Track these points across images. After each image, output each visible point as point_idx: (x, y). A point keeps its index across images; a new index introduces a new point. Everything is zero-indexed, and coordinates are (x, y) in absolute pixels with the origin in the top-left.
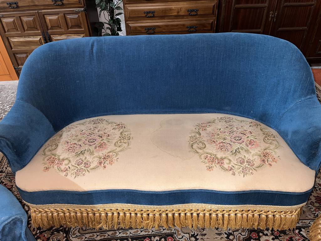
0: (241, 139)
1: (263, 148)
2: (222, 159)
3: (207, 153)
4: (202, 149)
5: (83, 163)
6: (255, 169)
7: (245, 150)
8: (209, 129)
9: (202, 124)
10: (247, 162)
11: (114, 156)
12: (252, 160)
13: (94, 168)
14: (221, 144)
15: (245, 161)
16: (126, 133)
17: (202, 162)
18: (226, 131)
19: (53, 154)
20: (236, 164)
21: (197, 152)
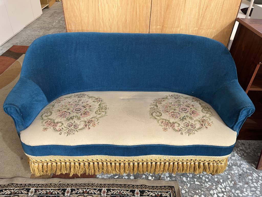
0: (186, 110)
1: (201, 116)
2: (174, 123)
3: (163, 119)
4: (159, 116)
5: (72, 126)
6: (196, 131)
7: (189, 117)
8: (164, 103)
9: (158, 99)
10: (191, 125)
11: (96, 121)
12: (194, 124)
13: (81, 129)
14: (173, 113)
15: (190, 125)
16: (103, 105)
17: (159, 125)
18: (175, 104)
19: (49, 119)
20: (184, 127)
21: (156, 119)
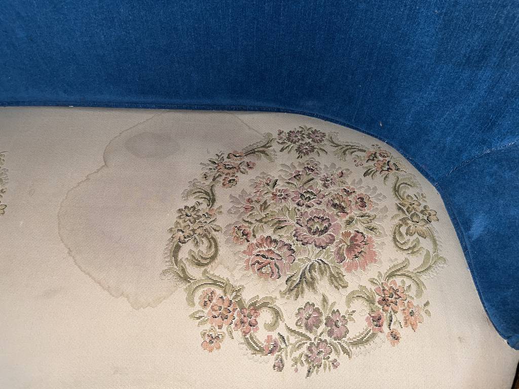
0: (326, 229)
1: (385, 268)
2: (256, 307)
4: (203, 265)
6: (345, 351)
7: (332, 275)
8: (244, 180)
9: (228, 158)
10: (329, 321)
12: (343, 316)
14: (265, 248)
15: (323, 318)
17: (192, 316)
18: (291, 190)
20: (294, 328)
21: (186, 278)
